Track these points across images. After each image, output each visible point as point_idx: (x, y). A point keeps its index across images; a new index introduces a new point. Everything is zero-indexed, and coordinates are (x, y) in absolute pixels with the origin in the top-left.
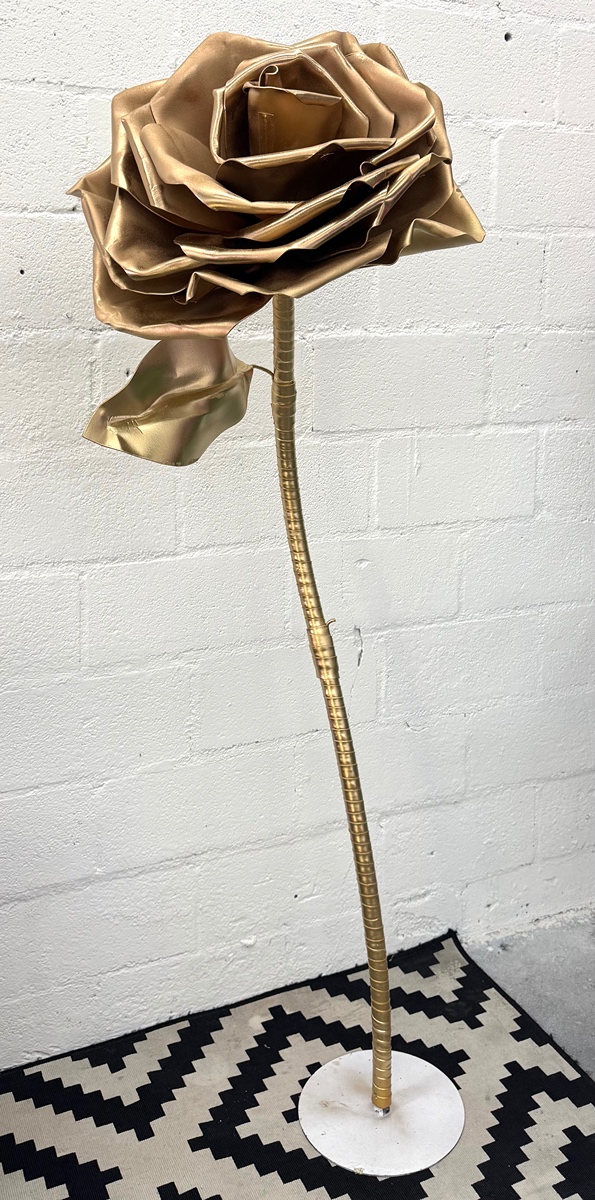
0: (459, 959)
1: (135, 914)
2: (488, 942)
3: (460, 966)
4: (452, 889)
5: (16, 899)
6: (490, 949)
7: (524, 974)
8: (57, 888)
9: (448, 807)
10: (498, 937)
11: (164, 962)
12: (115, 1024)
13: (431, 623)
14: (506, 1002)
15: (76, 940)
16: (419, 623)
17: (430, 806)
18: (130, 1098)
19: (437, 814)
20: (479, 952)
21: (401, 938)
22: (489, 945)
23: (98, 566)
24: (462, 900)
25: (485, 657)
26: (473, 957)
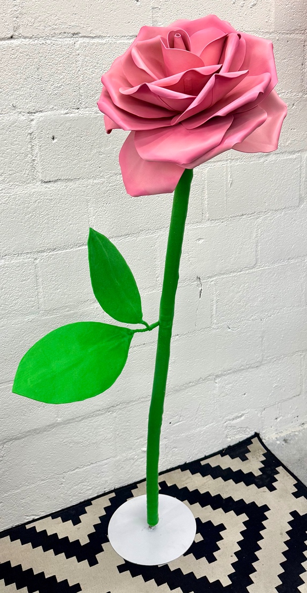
0: (261, 449)
1: (81, 441)
2: (276, 438)
3: (262, 453)
4: (256, 412)
5: (14, 439)
6: (278, 442)
7: (297, 457)
8: (37, 431)
9: (253, 369)
10: (283, 435)
11: (99, 464)
12: (74, 498)
13: (241, 271)
14: (289, 474)
15: (50, 457)
16: (234, 272)
17: (243, 369)
18: (84, 541)
19: (247, 373)
20: (272, 444)
21: (229, 439)
22: (277, 440)
23: (45, 254)
24: (262, 417)
25: (272, 287)
26: (269, 448)
